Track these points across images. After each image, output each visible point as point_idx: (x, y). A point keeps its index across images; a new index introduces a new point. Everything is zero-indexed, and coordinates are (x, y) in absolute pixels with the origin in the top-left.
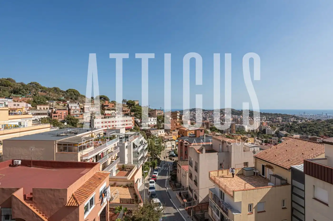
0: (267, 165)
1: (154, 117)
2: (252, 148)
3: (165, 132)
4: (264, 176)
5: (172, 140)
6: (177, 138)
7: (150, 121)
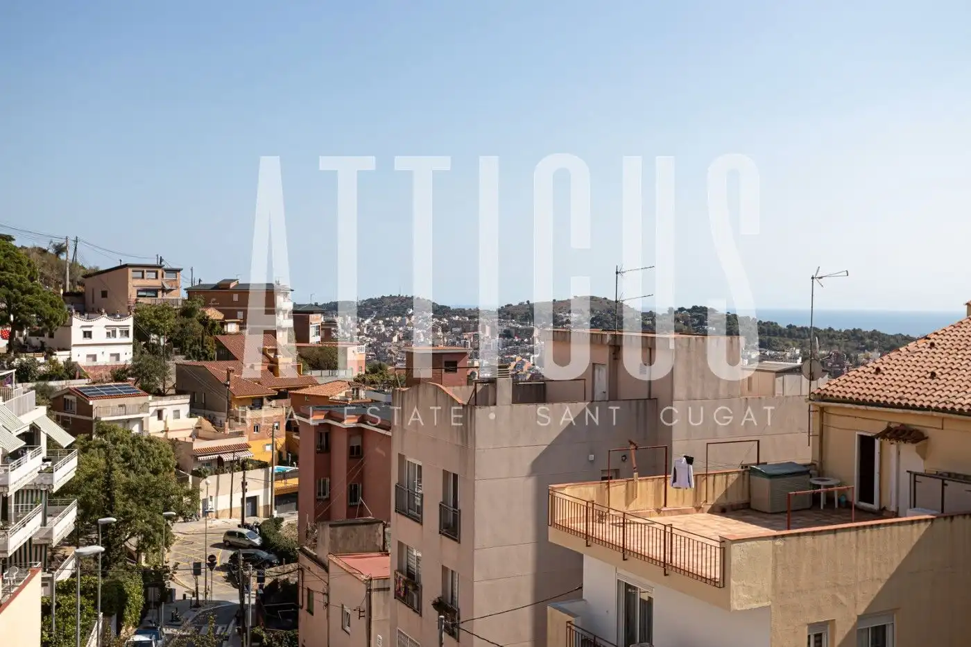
0: (892, 426)
1: (112, 315)
2: (787, 377)
3: (192, 414)
4: (872, 502)
5: (243, 466)
6: (280, 453)
7: (88, 341)
